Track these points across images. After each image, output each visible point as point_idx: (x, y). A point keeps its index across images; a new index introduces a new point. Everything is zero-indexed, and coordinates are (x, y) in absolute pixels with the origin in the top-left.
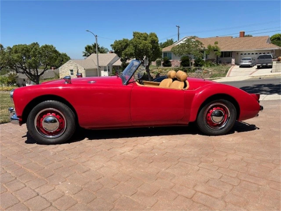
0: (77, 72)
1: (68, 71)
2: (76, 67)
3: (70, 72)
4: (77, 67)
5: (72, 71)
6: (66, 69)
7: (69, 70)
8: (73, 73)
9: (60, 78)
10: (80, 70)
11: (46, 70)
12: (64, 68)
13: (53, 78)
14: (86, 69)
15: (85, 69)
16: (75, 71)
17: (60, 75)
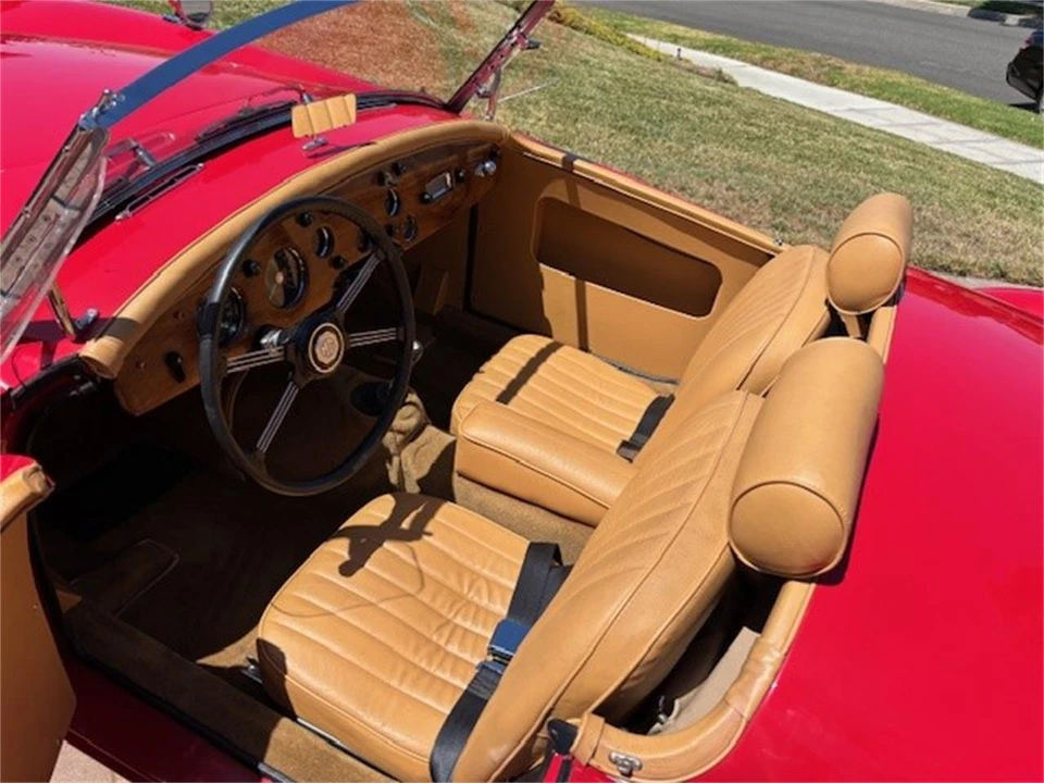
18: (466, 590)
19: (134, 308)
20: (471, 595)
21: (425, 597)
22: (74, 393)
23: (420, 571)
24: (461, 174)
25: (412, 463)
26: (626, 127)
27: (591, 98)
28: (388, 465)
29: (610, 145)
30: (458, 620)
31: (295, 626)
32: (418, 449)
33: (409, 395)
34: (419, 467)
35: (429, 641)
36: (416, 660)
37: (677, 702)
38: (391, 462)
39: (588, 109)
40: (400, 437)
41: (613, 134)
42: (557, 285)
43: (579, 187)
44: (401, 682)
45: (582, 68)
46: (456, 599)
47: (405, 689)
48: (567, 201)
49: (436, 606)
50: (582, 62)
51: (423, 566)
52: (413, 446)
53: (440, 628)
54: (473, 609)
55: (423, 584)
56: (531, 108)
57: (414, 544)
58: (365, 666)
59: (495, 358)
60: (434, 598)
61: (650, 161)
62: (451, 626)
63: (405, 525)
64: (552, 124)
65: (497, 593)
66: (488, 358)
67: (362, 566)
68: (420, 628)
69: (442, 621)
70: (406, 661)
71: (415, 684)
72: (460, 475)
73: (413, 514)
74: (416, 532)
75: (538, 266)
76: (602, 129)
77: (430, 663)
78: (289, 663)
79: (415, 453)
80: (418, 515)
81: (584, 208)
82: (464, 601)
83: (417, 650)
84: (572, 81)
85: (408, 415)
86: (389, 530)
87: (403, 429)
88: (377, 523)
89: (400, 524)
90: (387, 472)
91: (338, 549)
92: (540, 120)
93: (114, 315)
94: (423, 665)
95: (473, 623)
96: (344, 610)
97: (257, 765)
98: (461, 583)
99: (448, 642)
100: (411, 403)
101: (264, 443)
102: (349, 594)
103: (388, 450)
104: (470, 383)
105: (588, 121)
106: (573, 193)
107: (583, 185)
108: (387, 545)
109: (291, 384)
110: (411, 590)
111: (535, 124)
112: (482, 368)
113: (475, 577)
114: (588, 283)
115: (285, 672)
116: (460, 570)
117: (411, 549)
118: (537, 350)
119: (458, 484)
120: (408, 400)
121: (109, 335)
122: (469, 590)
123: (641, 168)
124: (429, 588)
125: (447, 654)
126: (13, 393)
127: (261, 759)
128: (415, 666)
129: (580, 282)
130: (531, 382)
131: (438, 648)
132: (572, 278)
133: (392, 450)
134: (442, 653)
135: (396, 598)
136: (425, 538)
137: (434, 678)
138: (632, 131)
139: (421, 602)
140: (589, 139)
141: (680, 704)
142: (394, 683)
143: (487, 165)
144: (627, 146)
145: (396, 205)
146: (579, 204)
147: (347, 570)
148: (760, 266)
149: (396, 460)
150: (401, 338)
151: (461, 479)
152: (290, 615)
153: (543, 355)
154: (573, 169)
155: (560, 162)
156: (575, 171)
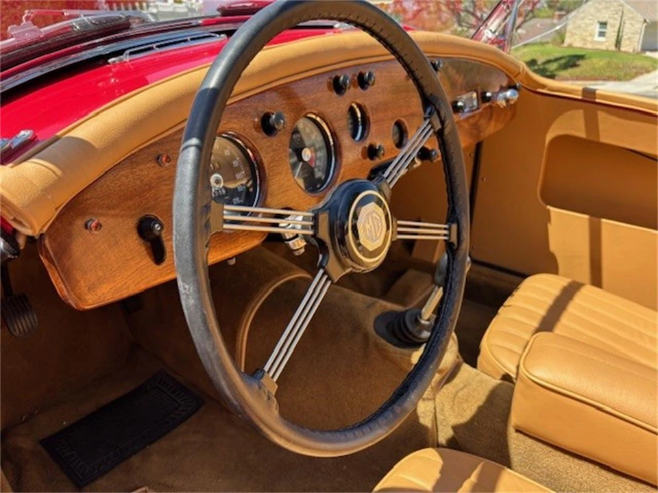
0: (616, 29)
1: (592, 24)
2: (620, 13)
3: (597, 29)
4: (623, 13)
5: (603, 24)
6: (589, 19)
7: (596, 21)
8: (604, 33)
9: (565, 45)
10: (627, 25)
11: (531, 19)
12: (582, 15)
13: (547, 43)
14: (648, 21)
15: (645, 21)
16: (613, 26)
17: (568, 35)
24: (488, 94)
48: (585, 137)
72: (518, 431)
109: (321, 273)
114: (604, 220)
119: (517, 444)
129: (595, 219)
132: (586, 217)
143: (509, 93)
151: (521, 436)
154: (595, 98)
155: (580, 93)
156: (597, 100)
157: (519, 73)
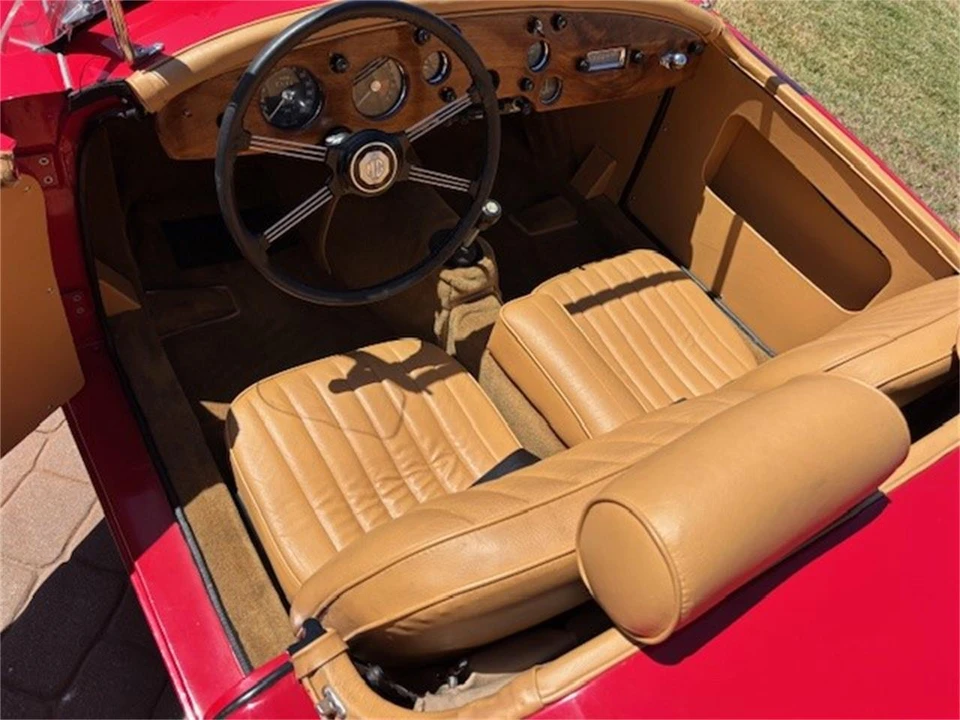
18: (433, 457)
19: (193, 56)
20: (436, 464)
21: (391, 446)
22: (121, 114)
23: (401, 419)
24: (638, 55)
25: (457, 324)
26: (940, 95)
27: (919, 54)
28: (436, 314)
29: (909, 108)
30: (411, 482)
31: (262, 411)
32: (469, 313)
33: (485, 259)
34: (461, 328)
35: (370, 485)
36: (348, 494)
37: (473, 675)
38: (440, 312)
39: (907, 63)
40: (454, 294)
41: (919, 98)
42: (714, 215)
43: (775, 114)
44: (322, 505)
45: (929, 19)
46: (420, 462)
47: (321, 514)
48: (757, 127)
49: (398, 458)
50: (933, 11)
51: (407, 416)
52: (466, 307)
53: (386, 479)
54: (429, 478)
55: (396, 433)
56: (843, 42)
57: (410, 395)
58: (299, 477)
59: (606, 263)
60: (399, 451)
61: (944, 139)
62: (397, 483)
63: (414, 374)
64: (856, 66)
65: (459, 475)
66: (598, 259)
67: (353, 389)
68: (370, 470)
69: (392, 474)
70: (338, 489)
71: (331, 516)
72: (491, 354)
73: (426, 369)
74: (418, 386)
75: (704, 188)
76: (909, 89)
77: (358, 503)
78: (240, 439)
79: (464, 316)
80: (431, 371)
81: (772, 141)
82: (426, 467)
83: (352, 487)
84: (909, 28)
85: (472, 276)
86: (397, 373)
87: (460, 287)
88: (390, 360)
89: (409, 372)
90: (434, 320)
91: (342, 365)
92: (846, 57)
93: (174, 54)
94: (352, 502)
95: (421, 490)
96: (311, 419)
97: (176, 507)
98: (432, 450)
99: (387, 495)
100: (483, 268)
101: (274, 233)
102: (325, 409)
103: (440, 301)
104: (565, 275)
105: (899, 76)
106: (766, 119)
107: (780, 114)
108: (385, 383)
109: (326, 188)
110: (382, 433)
111: (836, 59)
112: (584, 266)
113: (450, 450)
114: (745, 224)
115: (232, 446)
116: (439, 436)
117: (404, 396)
118: (656, 271)
119: (486, 361)
120: (481, 262)
121: (159, 72)
122: (437, 459)
123: (928, 143)
124: (401, 438)
125: (380, 504)
126: (72, 94)
127: (182, 506)
128: (343, 499)
129: (739, 219)
130: (626, 300)
131: (375, 495)
132: (734, 213)
133: (444, 302)
134: (376, 500)
135: (364, 433)
136: (425, 394)
137: (353, 518)
138: (944, 102)
139: (385, 448)
140: (888, 94)
141: (476, 677)
142: (315, 504)
143: (677, 57)
144: (927, 115)
145: (544, 60)
146: (768, 133)
147: (337, 386)
148: (937, 279)
149: (444, 313)
150: (474, 192)
151: (490, 357)
152: (265, 402)
153: (658, 279)
154: (775, 93)
155: (765, 81)
156: (776, 96)
157: (708, 34)
